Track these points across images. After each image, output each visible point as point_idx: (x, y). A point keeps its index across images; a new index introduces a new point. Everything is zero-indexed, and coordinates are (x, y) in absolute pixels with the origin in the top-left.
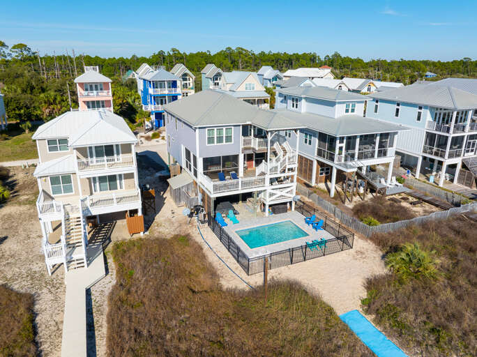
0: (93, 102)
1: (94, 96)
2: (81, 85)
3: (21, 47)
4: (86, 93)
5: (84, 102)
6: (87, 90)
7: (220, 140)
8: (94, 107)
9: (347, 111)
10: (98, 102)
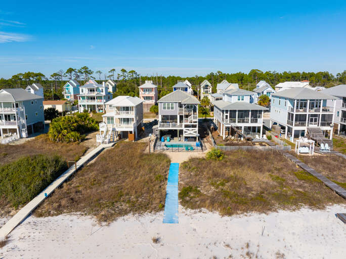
0: (147, 97)
1: (147, 94)
2: (142, 89)
3: (133, 72)
4: (143, 93)
5: (143, 97)
6: (144, 91)
7: (169, 108)
8: (147, 99)
9: (239, 100)
10: (149, 97)
